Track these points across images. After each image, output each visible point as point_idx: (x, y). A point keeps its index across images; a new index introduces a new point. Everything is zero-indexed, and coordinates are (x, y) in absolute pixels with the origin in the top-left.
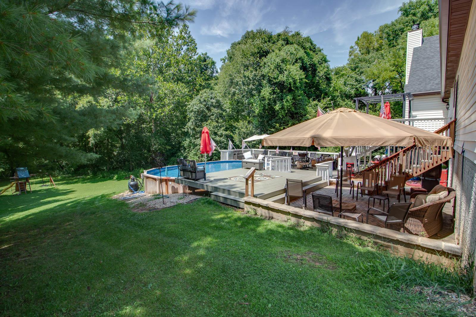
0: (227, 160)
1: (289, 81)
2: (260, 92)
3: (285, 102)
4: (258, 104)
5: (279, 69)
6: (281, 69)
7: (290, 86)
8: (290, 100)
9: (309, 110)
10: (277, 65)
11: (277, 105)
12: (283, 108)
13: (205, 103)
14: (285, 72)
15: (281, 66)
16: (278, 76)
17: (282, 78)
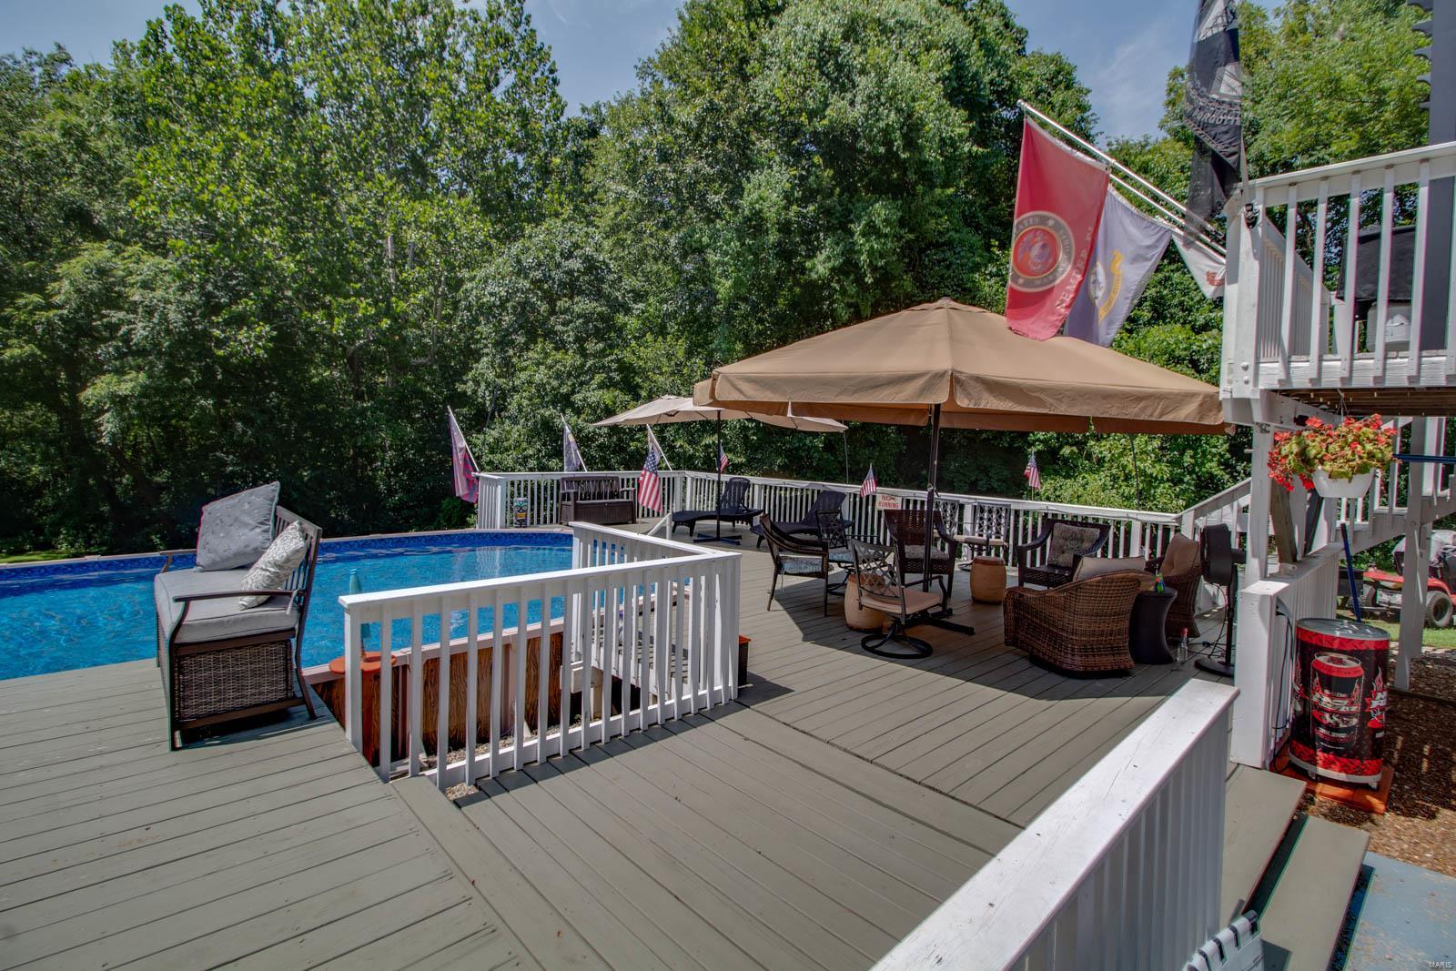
0: (498, 529)
1: (882, 124)
2: (737, 191)
3: (864, 234)
4: (726, 253)
5: (830, 66)
6: (839, 67)
7: (889, 150)
8: (887, 221)
9: (987, 289)
10: (821, 50)
11: (821, 257)
12: (848, 267)
13: (538, 275)
14: (857, 79)
15: (838, 52)
16: (826, 105)
17: (846, 110)
